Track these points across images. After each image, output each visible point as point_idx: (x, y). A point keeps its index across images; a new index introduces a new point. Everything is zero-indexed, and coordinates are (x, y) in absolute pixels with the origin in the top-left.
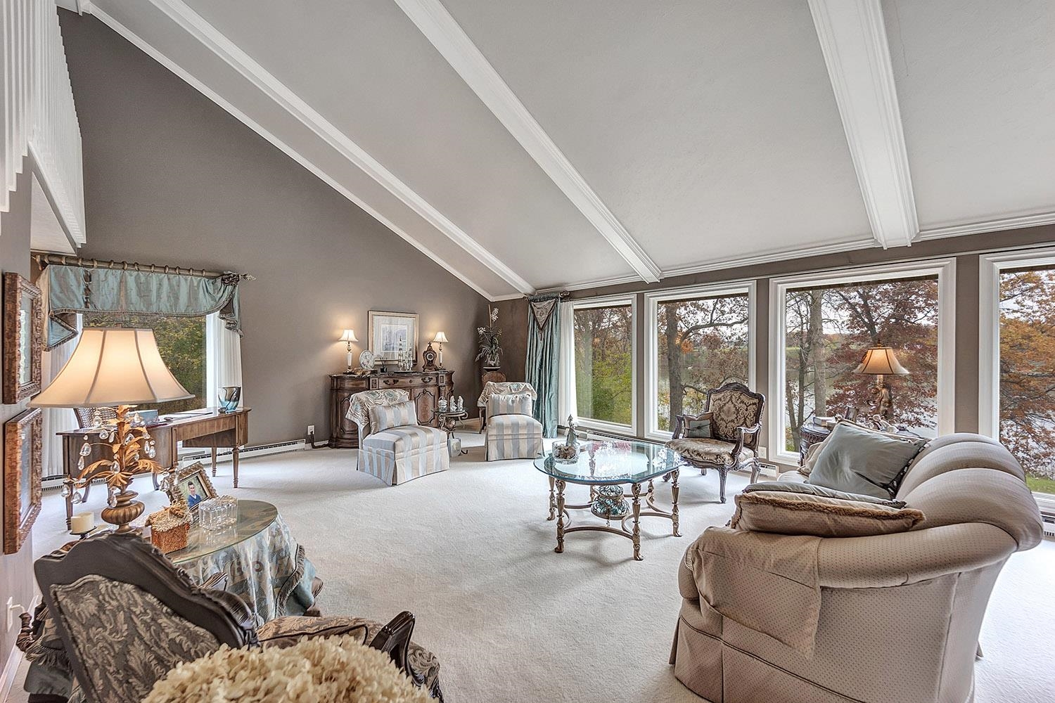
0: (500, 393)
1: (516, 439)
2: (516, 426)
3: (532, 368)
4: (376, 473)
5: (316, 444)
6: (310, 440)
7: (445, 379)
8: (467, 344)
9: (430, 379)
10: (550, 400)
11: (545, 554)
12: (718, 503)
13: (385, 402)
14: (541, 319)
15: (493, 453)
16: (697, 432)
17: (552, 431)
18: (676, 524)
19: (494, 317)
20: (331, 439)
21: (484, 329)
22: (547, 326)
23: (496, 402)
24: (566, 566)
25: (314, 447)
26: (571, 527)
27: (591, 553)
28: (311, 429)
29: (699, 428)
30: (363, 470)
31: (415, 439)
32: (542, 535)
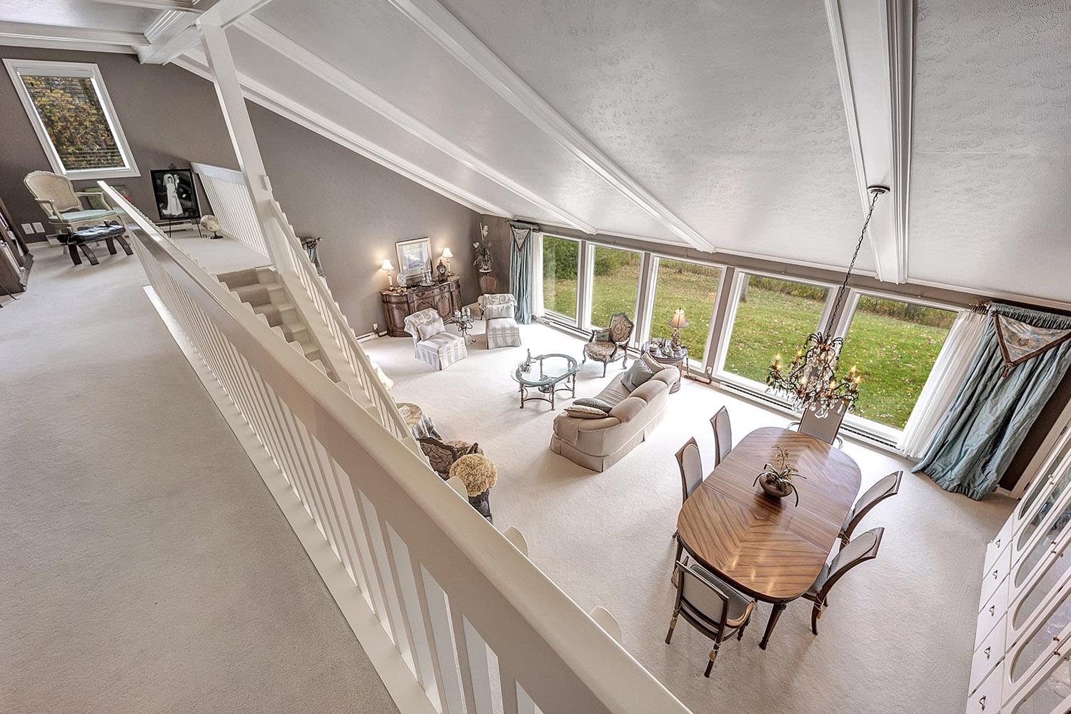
0: (494, 303)
1: (504, 337)
2: (504, 329)
3: (514, 280)
4: (428, 361)
5: (380, 334)
6: (377, 332)
7: (454, 285)
8: (466, 252)
9: (445, 288)
10: (526, 299)
11: (516, 409)
12: (601, 377)
13: (425, 321)
14: (520, 242)
15: (491, 344)
16: (602, 339)
17: (528, 320)
18: (573, 394)
19: (485, 233)
20: (388, 330)
21: (478, 244)
22: (524, 247)
23: (491, 310)
24: (524, 414)
25: (380, 336)
26: (527, 398)
27: (534, 408)
28: (375, 326)
29: (603, 336)
30: (419, 358)
31: (447, 345)
32: (515, 400)
